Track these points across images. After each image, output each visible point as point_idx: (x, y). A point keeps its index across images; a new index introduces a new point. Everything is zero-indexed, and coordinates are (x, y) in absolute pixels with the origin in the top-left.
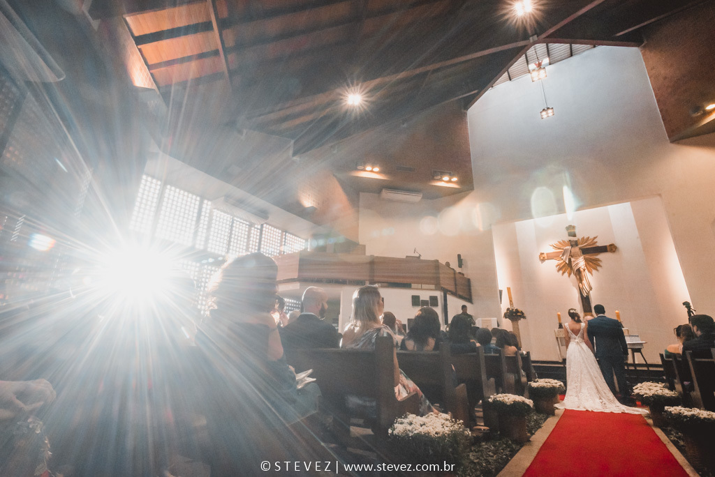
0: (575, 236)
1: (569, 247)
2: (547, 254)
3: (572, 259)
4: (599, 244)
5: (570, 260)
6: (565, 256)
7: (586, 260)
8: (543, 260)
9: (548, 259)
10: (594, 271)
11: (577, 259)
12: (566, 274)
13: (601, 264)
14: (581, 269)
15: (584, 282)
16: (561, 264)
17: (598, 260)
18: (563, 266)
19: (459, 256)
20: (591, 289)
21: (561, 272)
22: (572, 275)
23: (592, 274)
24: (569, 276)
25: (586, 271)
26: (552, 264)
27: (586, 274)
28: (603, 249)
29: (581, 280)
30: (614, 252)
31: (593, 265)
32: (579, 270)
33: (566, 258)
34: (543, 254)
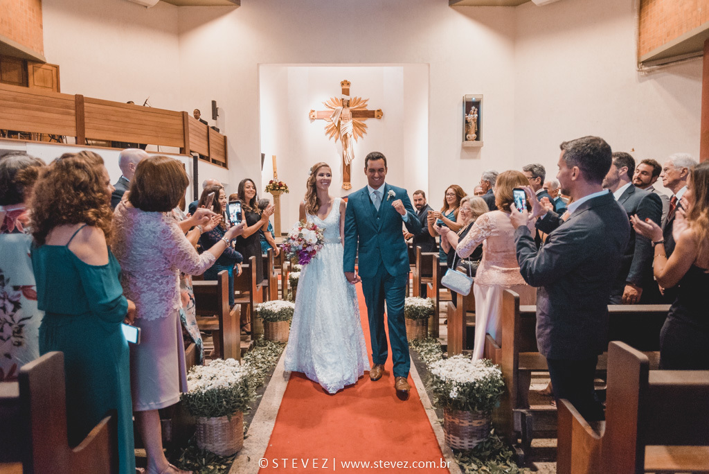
0: (348, 94)
1: (340, 108)
2: (318, 112)
3: (342, 122)
4: (369, 108)
5: (339, 122)
6: (335, 117)
7: (354, 124)
8: (313, 119)
9: (318, 119)
10: (359, 138)
11: (347, 122)
12: (333, 138)
13: (367, 131)
14: (348, 135)
15: (349, 149)
16: (330, 126)
17: (364, 126)
18: (332, 129)
19: (214, 103)
20: (353, 157)
21: (329, 135)
22: (339, 140)
25: (352, 137)
26: (322, 125)
27: (351, 140)
28: (370, 114)
29: (346, 146)
30: (380, 118)
31: (360, 131)
32: (346, 135)
33: (336, 120)
34: (313, 111)
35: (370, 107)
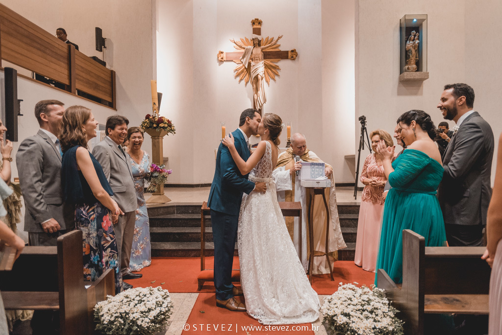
0: (259, 34)
1: (251, 47)
2: (227, 53)
3: (253, 63)
4: (282, 48)
5: (249, 64)
6: (245, 59)
7: (266, 66)
8: (221, 61)
9: (227, 61)
10: (271, 81)
11: (258, 63)
12: (243, 82)
14: (259, 77)
15: (260, 92)
16: (240, 68)
17: (277, 68)
18: (242, 72)
19: (99, 31)
20: (265, 101)
21: (238, 79)
22: (249, 84)
23: (269, 85)
24: (246, 85)
25: (264, 79)
26: (231, 68)
27: (263, 83)
28: (284, 55)
29: (257, 90)
30: (294, 59)
31: (272, 74)
32: (256, 78)
33: (246, 61)
34: (222, 53)
35: (284, 47)
